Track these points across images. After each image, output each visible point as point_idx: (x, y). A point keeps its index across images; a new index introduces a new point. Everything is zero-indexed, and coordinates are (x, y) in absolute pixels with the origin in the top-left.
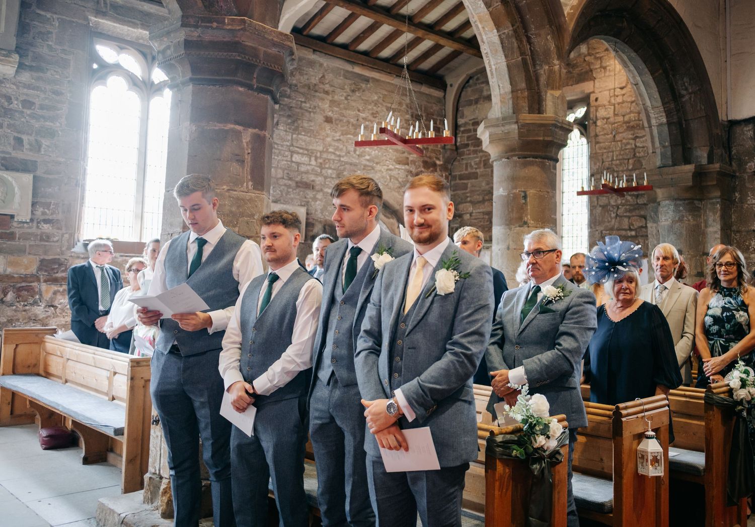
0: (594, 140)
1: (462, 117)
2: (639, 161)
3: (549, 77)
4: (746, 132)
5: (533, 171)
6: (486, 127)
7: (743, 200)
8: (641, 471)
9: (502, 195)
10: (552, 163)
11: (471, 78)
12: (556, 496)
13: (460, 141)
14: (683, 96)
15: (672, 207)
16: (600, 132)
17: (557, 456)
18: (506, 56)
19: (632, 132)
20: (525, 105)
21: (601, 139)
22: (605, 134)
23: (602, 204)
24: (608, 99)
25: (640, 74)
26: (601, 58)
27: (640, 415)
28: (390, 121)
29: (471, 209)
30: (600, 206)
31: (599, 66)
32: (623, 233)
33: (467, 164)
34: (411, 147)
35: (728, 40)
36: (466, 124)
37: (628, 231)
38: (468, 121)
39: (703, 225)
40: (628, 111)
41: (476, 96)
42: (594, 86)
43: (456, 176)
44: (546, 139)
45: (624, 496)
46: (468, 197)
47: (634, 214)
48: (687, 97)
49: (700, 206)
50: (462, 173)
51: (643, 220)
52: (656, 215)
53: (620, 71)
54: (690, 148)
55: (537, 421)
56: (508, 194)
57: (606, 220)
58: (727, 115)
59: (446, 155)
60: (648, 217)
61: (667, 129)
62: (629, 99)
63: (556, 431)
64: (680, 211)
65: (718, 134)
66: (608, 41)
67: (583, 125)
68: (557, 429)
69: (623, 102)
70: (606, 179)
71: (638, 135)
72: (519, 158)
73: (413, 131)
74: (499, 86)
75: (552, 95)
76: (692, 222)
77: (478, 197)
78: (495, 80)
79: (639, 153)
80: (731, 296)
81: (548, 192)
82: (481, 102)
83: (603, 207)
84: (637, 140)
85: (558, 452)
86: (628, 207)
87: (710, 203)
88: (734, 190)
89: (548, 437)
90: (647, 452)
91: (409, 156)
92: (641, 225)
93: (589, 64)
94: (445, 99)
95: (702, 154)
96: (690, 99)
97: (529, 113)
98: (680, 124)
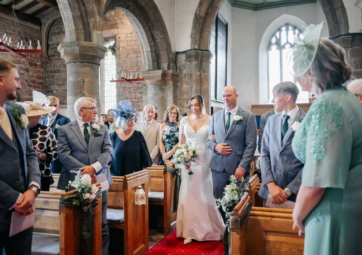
0: (118, 57)
1: (51, 41)
2: (139, 67)
3: (94, 25)
4: (182, 57)
5: (87, 69)
6: (61, 46)
7: (181, 86)
8: (136, 203)
9: (71, 81)
10: (97, 66)
11: (55, 21)
12: (96, 220)
13: (50, 53)
14: (157, 40)
15: (153, 89)
16: (121, 53)
17: (96, 202)
18: (72, 12)
19: (135, 54)
20: (82, 37)
21: (121, 56)
22: (124, 54)
23: (123, 87)
24: (125, 38)
25: (138, 28)
26: (121, 18)
27: (135, 179)
28: (5, 39)
29: (57, 88)
30: (122, 88)
31: (120, 22)
32: (132, 100)
33: (54, 65)
34: (18, 54)
35: (175, 16)
36: (53, 44)
37: (135, 99)
38: (54, 43)
39: (166, 96)
40: (134, 44)
41: (59, 31)
42: (118, 31)
43: (48, 71)
44: (94, 54)
45: (129, 215)
46: (55, 82)
47: (137, 91)
48: (159, 40)
49: (164, 88)
50: (52, 69)
51: (141, 94)
52: (146, 92)
53: (130, 26)
54: (160, 63)
55: (86, 187)
56: (75, 81)
57: (125, 94)
58: (175, 49)
59: (42, 60)
60: (143, 93)
61: (150, 54)
62: (134, 39)
63: (95, 190)
64: (156, 90)
65: (171, 57)
66: (123, 11)
67: (113, 49)
68: (96, 189)
69: (131, 40)
70: (123, 75)
71: (138, 56)
72: (80, 63)
73: (20, 45)
74: (69, 26)
75: (96, 33)
76: (161, 95)
77: (61, 82)
78: (66, 23)
79: (139, 64)
80: (173, 126)
81: (95, 80)
82: (61, 34)
83: (123, 88)
84: (138, 58)
85: (96, 200)
86: (134, 88)
87: (169, 87)
88: (178, 81)
89: (91, 194)
90: (138, 195)
91: (20, 59)
92: (140, 96)
93: (116, 20)
94: (41, 30)
95: (165, 66)
96: (160, 41)
97: (85, 41)
98: (156, 52)
